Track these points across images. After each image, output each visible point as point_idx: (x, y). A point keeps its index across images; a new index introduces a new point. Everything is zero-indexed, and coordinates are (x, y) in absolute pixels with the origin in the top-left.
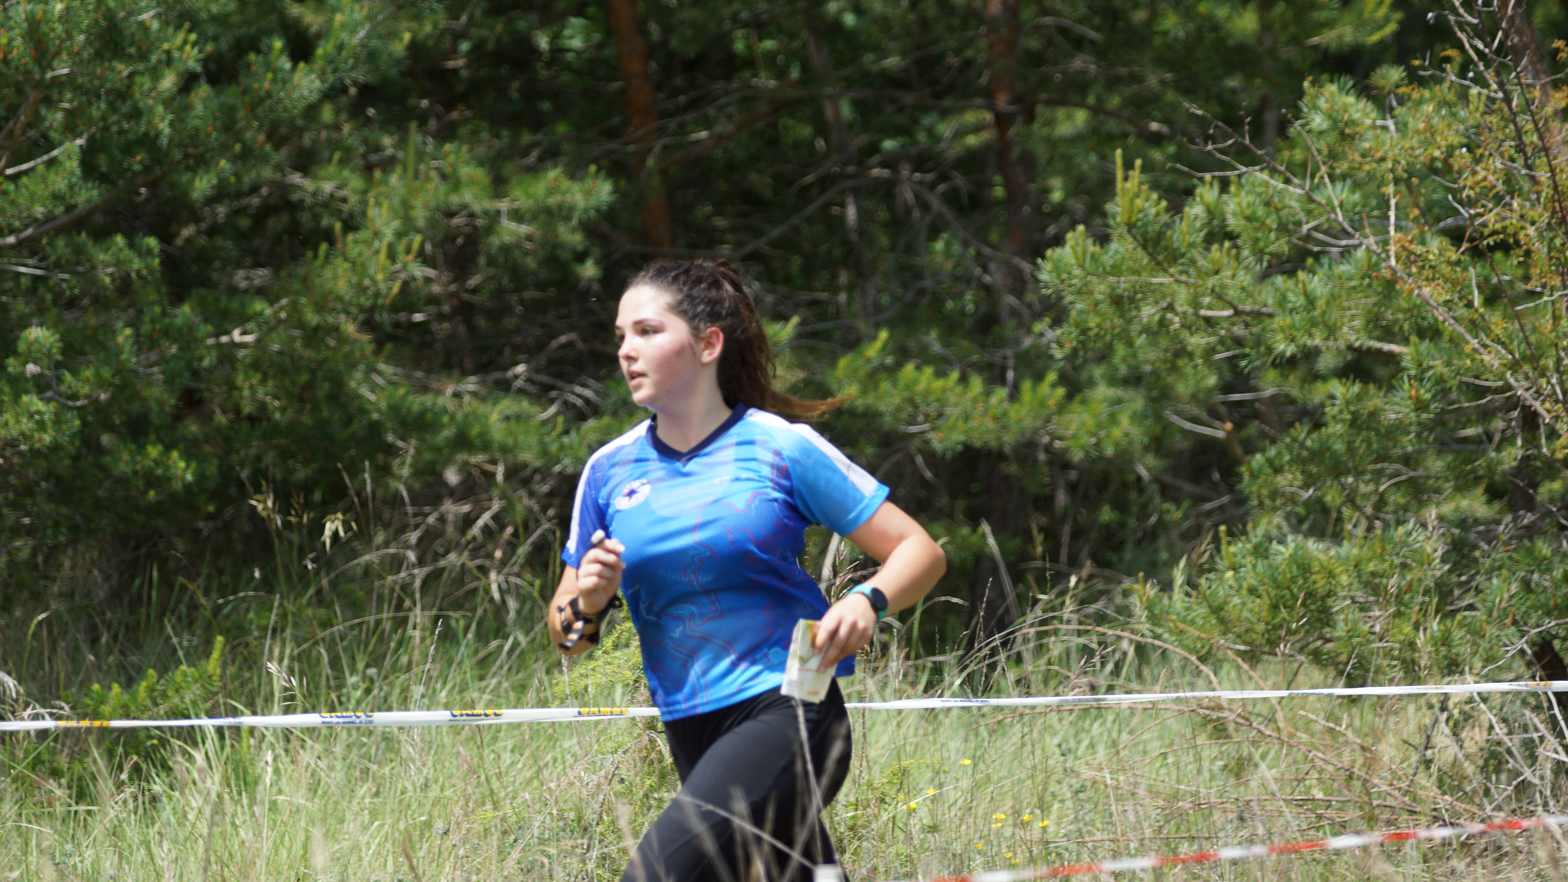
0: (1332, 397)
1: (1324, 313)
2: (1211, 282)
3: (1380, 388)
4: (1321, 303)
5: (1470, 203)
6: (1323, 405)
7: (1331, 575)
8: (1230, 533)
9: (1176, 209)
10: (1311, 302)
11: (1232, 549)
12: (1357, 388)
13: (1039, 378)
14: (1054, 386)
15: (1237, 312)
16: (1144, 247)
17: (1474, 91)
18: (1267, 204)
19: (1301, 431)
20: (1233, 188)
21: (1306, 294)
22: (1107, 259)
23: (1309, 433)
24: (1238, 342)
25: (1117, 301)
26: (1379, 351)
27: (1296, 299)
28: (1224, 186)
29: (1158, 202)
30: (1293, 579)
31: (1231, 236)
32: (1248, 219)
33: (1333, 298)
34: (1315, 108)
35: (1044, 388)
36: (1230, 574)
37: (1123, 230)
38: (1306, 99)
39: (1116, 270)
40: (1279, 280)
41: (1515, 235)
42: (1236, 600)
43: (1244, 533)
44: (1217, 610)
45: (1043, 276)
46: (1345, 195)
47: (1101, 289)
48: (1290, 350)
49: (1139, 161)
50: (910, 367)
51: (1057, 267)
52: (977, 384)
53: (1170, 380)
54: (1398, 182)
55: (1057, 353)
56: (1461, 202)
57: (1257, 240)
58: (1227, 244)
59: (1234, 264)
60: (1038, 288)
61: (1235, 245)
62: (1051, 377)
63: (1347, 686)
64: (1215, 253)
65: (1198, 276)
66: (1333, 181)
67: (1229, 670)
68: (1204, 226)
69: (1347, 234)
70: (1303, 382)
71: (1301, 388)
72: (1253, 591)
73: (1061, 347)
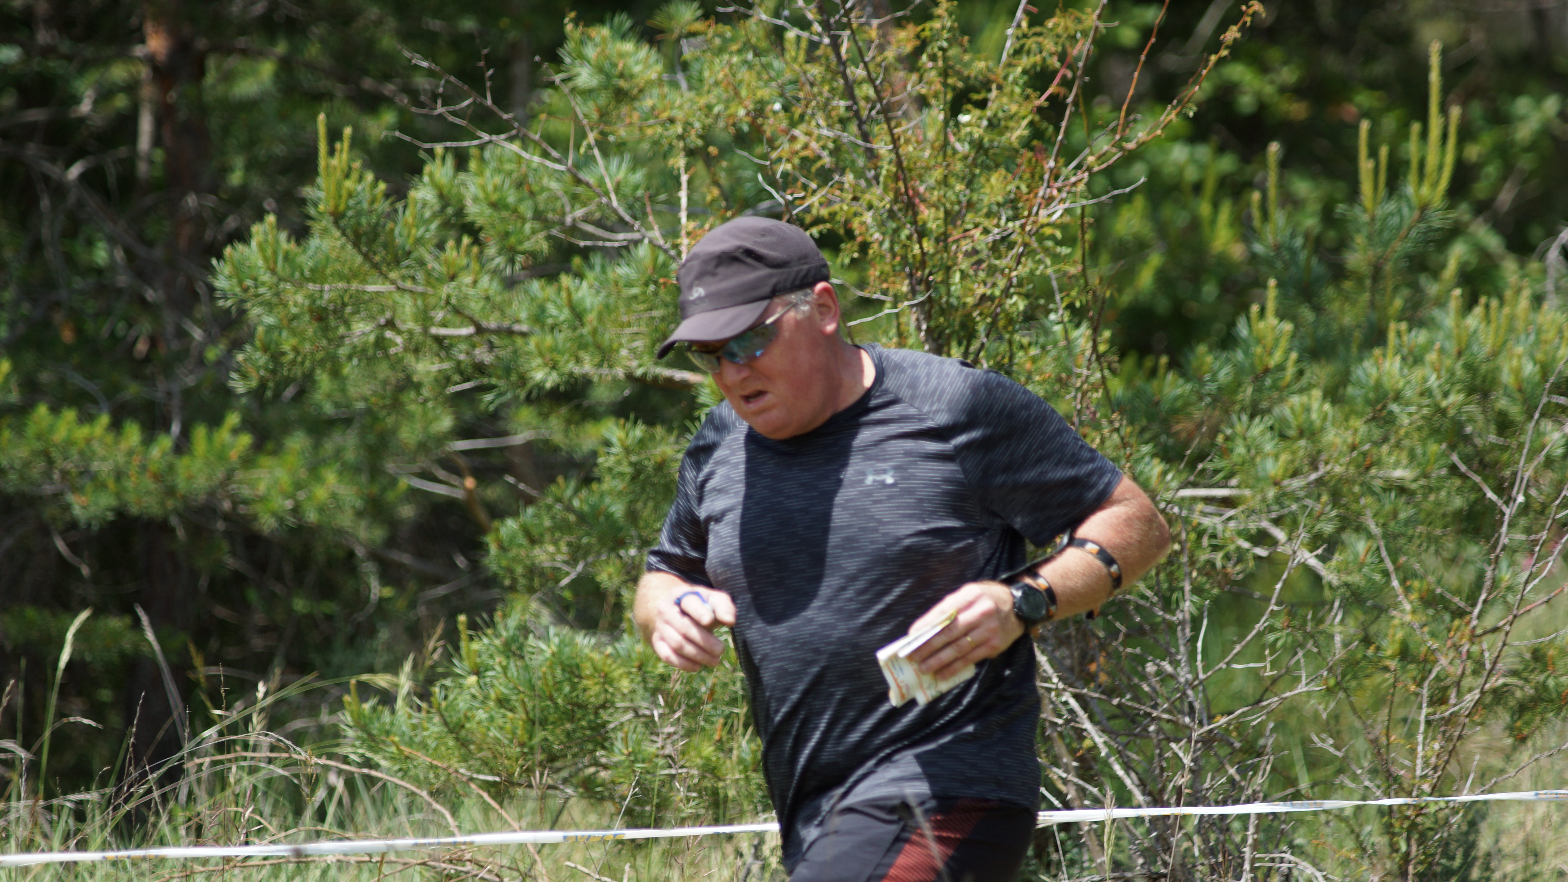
0: (608, 444)
1: (595, 332)
2: (446, 290)
3: (670, 430)
4: (591, 318)
5: (787, 182)
6: (594, 454)
7: (607, 680)
8: (473, 625)
9: (398, 193)
10: (578, 315)
11: (475, 646)
12: (639, 431)
13: (215, 421)
14: (235, 431)
15: (480, 330)
16: (356, 245)
17: (791, 34)
18: (520, 184)
19: (565, 487)
20: (473, 165)
21: (572, 307)
22: (306, 260)
23: (577, 491)
24: (481, 369)
25: (320, 315)
26: (670, 380)
27: (558, 313)
28: (461, 161)
29: (374, 185)
30: (558, 685)
31: (472, 230)
32: (494, 205)
33: (607, 309)
34: (582, 57)
35: (224, 435)
36: (473, 679)
37: (328, 221)
38: (570, 46)
39: (317, 275)
40: (536, 286)
41: (846, 223)
42: (481, 715)
43: (492, 624)
44: (455, 729)
45: (221, 283)
46: (621, 175)
47: (297, 300)
48: (551, 380)
49: (348, 131)
50: (42, 410)
51: (239, 272)
52: (133, 434)
53: (390, 421)
54: (691, 153)
55: (239, 386)
56: (773, 183)
57: (507, 234)
58: (466, 240)
59: (475, 266)
60: (213, 299)
61: (476, 241)
62: (233, 419)
63: (629, 826)
64: (450, 251)
65: (428, 283)
66: (605, 154)
67: (471, 809)
68: (435, 216)
69: (625, 226)
70: (569, 422)
71: (566, 432)
72: (502, 702)
73: (244, 376)
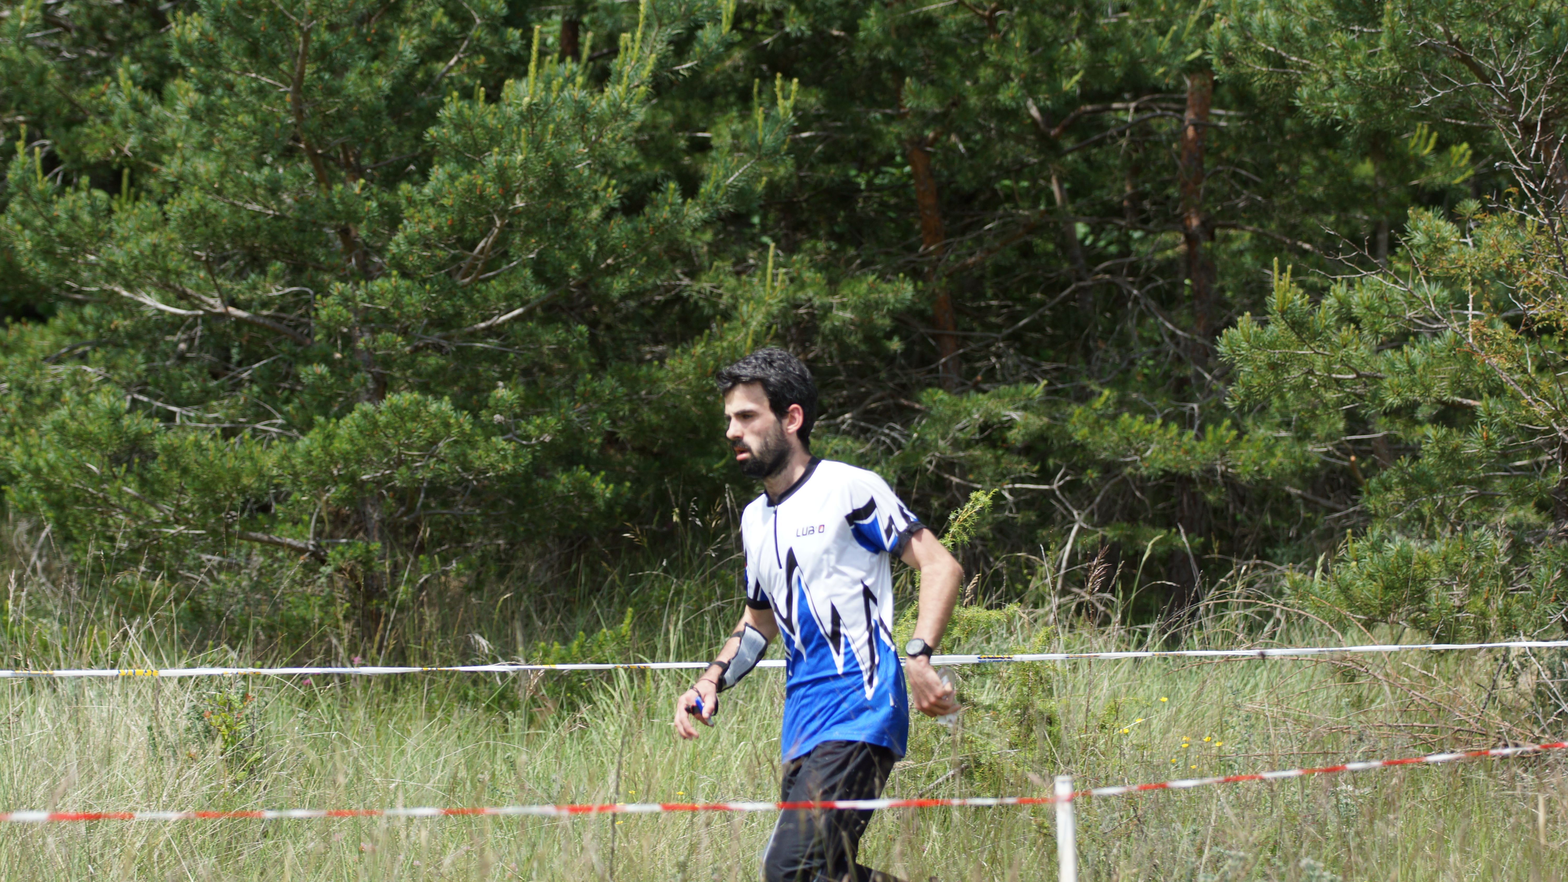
0: (1426, 437)
1: (1421, 376)
2: (1341, 353)
3: (1460, 431)
4: (1419, 369)
5: (1525, 299)
6: (1420, 443)
7: (1426, 565)
8: (1354, 534)
9: (1316, 302)
10: (1412, 369)
11: (1356, 546)
12: (1444, 431)
13: (1217, 424)
14: (1229, 429)
15: (1359, 376)
16: (1293, 329)
17: (1530, 218)
18: (1382, 298)
19: (1404, 461)
20: (1357, 286)
21: (1409, 362)
22: (1266, 337)
23: (1410, 464)
24: (1360, 397)
25: (1273, 366)
26: (1460, 403)
27: (1401, 366)
28: (1351, 285)
29: (1303, 297)
30: (1399, 568)
31: (1355, 321)
32: (1367, 308)
33: (1428, 365)
34: (1416, 229)
35: (1222, 431)
36: (1354, 563)
37: (1278, 315)
38: (1410, 222)
39: (1272, 345)
40: (1389, 353)
41: (1557, 321)
42: (1359, 583)
43: (1364, 534)
44: (1345, 590)
45: (1221, 349)
46: (1436, 292)
47: (1262, 358)
48: (1397, 402)
49: (1290, 267)
50: (1126, 415)
51: (1230, 342)
52: (1174, 428)
53: (1311, 424)
54: (1475, 282)
55: (1230, 405)
56: (1517, 299)
57: (1374, 323)
58: (1352, 326)
59: (1356, 340)
60: (1216, 358)
61: (1358, 327)
62: (1227, 422)
63: (1436, 643)
64: (1344, 332)
65: (1332, 350)
66: (1428, 282)
67: (1353, 633)
68: (1336, 313)
69: (1438, 320)
70: (1406, 426)
71: (1404, 431)
72: (1371, 576)
73: (1233, 400)
